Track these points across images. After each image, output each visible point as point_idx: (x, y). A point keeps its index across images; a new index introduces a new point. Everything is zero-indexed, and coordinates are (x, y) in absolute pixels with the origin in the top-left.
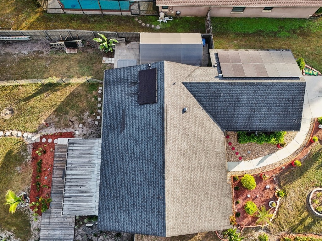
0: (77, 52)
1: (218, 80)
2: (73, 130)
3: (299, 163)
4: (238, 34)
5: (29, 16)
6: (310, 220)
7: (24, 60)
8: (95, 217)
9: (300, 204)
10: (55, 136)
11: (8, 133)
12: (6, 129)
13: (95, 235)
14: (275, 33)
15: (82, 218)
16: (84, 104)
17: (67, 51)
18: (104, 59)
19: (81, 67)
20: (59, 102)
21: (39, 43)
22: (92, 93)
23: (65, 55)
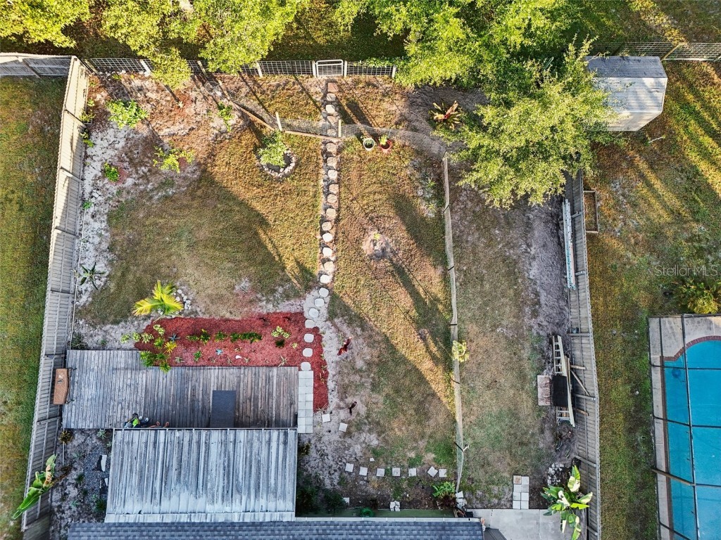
0: (541, 403)
2: (332, 406)
10: (319, 366)
11: (328, 252)
12: (339, 246)
13: (80, 478)
16: (398, 431)
17: (543, 379)
18: (525, 481)
19: (499, 418)
21: (562, 303)
22: (427, 450)
23: (531, 374)
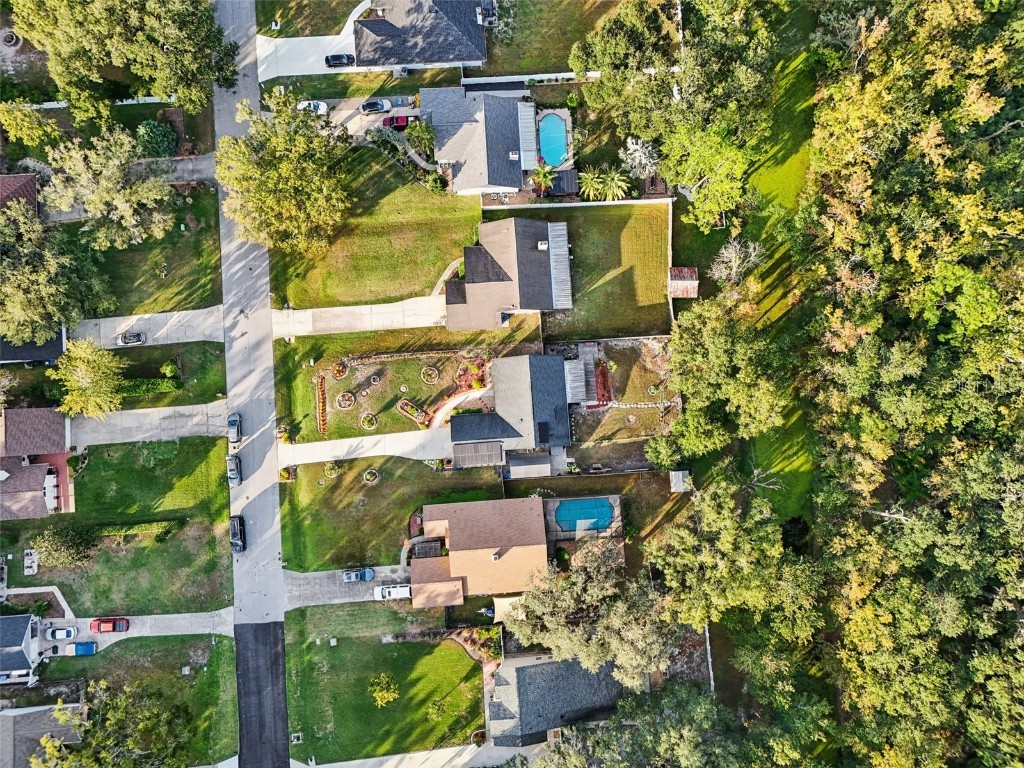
1: (503, 440)
2: (588, 410)
3: (446, 398)
4: (480, 488)
5: (630, 490)
6: (438, 365)
7: (628, 457)
8: (566, 359)
9: (444, 373)
10: (598, 406)
11: (628, 406)
12: (630, 409)
14: (453, 492)
15: (575, 358)
16: (584, 428)
17: (600, 465)
20: (599, 429)
23: (600, 461)
